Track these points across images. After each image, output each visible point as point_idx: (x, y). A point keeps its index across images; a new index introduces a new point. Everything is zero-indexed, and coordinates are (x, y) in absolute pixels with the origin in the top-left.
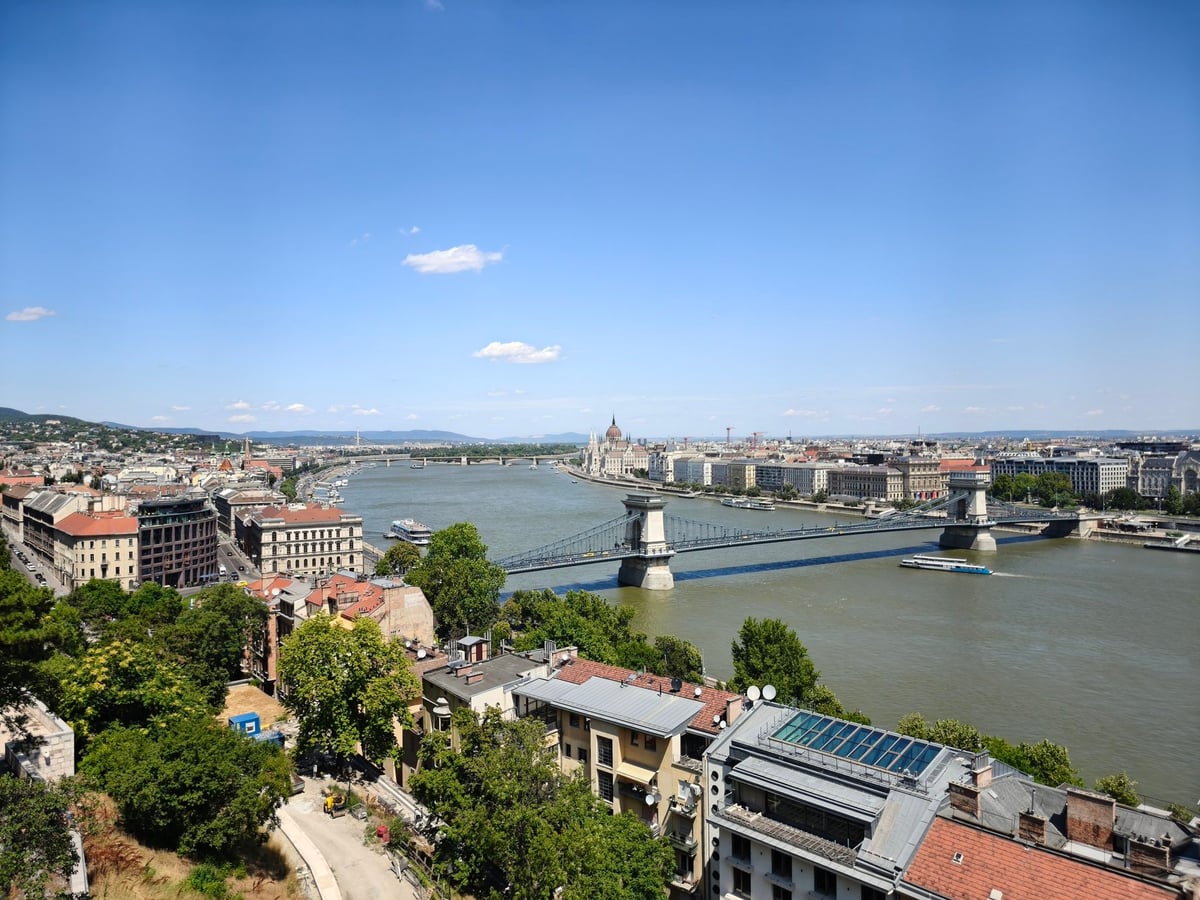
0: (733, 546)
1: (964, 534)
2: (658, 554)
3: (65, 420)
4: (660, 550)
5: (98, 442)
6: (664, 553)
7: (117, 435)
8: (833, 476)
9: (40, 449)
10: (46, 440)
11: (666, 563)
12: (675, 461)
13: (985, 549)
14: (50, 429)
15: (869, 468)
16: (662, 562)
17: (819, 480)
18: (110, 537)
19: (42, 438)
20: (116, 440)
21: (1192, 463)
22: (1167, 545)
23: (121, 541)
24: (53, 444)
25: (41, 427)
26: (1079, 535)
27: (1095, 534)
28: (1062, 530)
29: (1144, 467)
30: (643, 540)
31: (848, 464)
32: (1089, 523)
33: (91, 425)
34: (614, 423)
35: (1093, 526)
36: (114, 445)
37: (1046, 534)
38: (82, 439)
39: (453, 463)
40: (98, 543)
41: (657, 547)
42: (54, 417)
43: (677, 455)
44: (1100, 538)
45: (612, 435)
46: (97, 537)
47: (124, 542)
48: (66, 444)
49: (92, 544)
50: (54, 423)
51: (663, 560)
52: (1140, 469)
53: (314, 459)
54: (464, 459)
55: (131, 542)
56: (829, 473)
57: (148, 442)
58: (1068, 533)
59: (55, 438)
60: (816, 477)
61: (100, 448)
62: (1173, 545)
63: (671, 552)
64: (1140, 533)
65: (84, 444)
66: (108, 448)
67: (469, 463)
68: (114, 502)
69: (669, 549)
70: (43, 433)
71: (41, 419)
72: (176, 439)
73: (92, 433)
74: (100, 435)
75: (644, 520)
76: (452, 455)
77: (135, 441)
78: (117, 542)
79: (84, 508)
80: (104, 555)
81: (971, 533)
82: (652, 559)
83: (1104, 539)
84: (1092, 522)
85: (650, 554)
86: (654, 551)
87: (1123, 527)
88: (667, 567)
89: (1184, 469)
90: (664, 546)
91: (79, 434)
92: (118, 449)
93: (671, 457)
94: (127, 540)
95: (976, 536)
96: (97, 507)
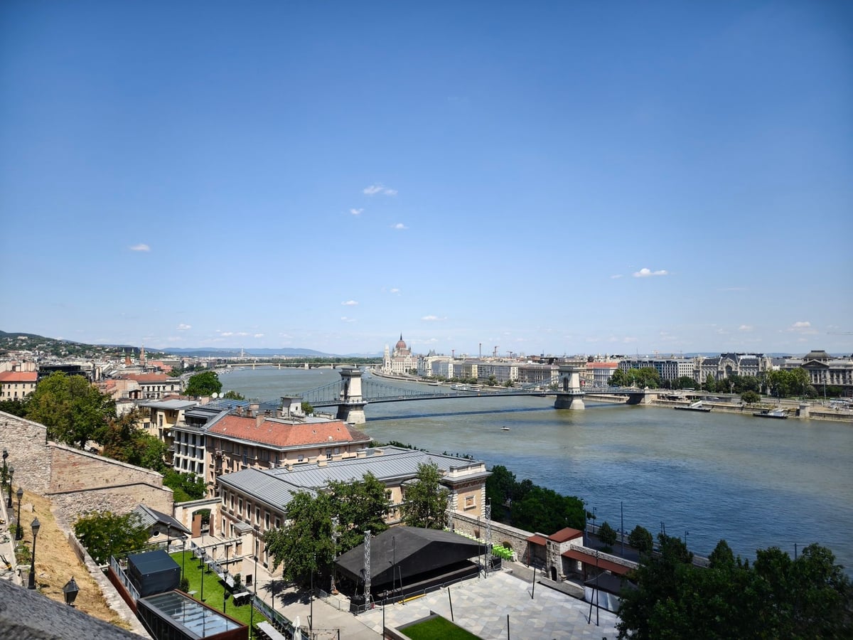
0: (406, 400)
1: (566, 400)
2: (356, 403)
3: (31, 337)
4: (358, 401)
5: (52, 351)
6: (360, 402)
7: (66, 346)
8: (521, 370)
9: (10, 354)
10: (16, 349)
11: (362, 409)
12: (433, 363)
13: (577, 408)
14: (20, 342)
15: (543, 366)
16: (358, 408)
17: (514, 373)
18: (20, 382)
19: (13, 348)
20: (64, 349)
21: (730, 361)
22: (687, 407)
23: (26, 385)
24: (20, 352)
25: (14, 340)
26: (644, 403)
27: (653, 402)
28: (636, 399)
29: (703, 364)
30: (348, 395)
31: (534, 363)
32: (651, 397)
33: (49, 340)
34: (401, 339)
35: (655, 397)
36: (63, 353)
37: (628, 402)
38: (40, 349)
39: (300, 368)
40: (13, 386)
41: (356, 399)
42: (24, 335)
43: (435, 358)
44: (656, 404)
45: (400, 346)
46: (12, 382)
47: (28, 386)
48: (28, 352)
49: (9, 386)
50: (23, 338)
51: (360, 407)
52: (701, 365)
53: (200, 363)
54: (307, 365)
55: (32, 386)
56: (519, 369)
57: (87, 352)
58: (639, 402)
59: (22, 348)
60: (512, 372)
61: (52, 355)
62: (690, 407)
63: (365, 402)
64: (678, 401)
65: (41, 352)
66: (58, 354)
67: (310, 368)
68: (28, 366)
69: (363, 400)
70: (14, 345)
71: (14, 336)
72: (107, 350)
73: (49, 345)
74: (53, 346)
75: (349, 383)
76: (300, 363)
77: (78, 351)
78: (24, 385)
79: (10, 369)
80: (16, 393)
81: (570, 399)
82: (352, 406)
83: (658, 405)
84: (654, 395)
85: (351, 403)
86: (353, 401)
87: (669, 398)
88: (362, 411)
89: (725, 365)
90: (360, 398)
91: (39, 345)
92: (65, 355)
93: (431, 360)
94: (30, 385)
95: (572, 401)
96: (18, 369)
